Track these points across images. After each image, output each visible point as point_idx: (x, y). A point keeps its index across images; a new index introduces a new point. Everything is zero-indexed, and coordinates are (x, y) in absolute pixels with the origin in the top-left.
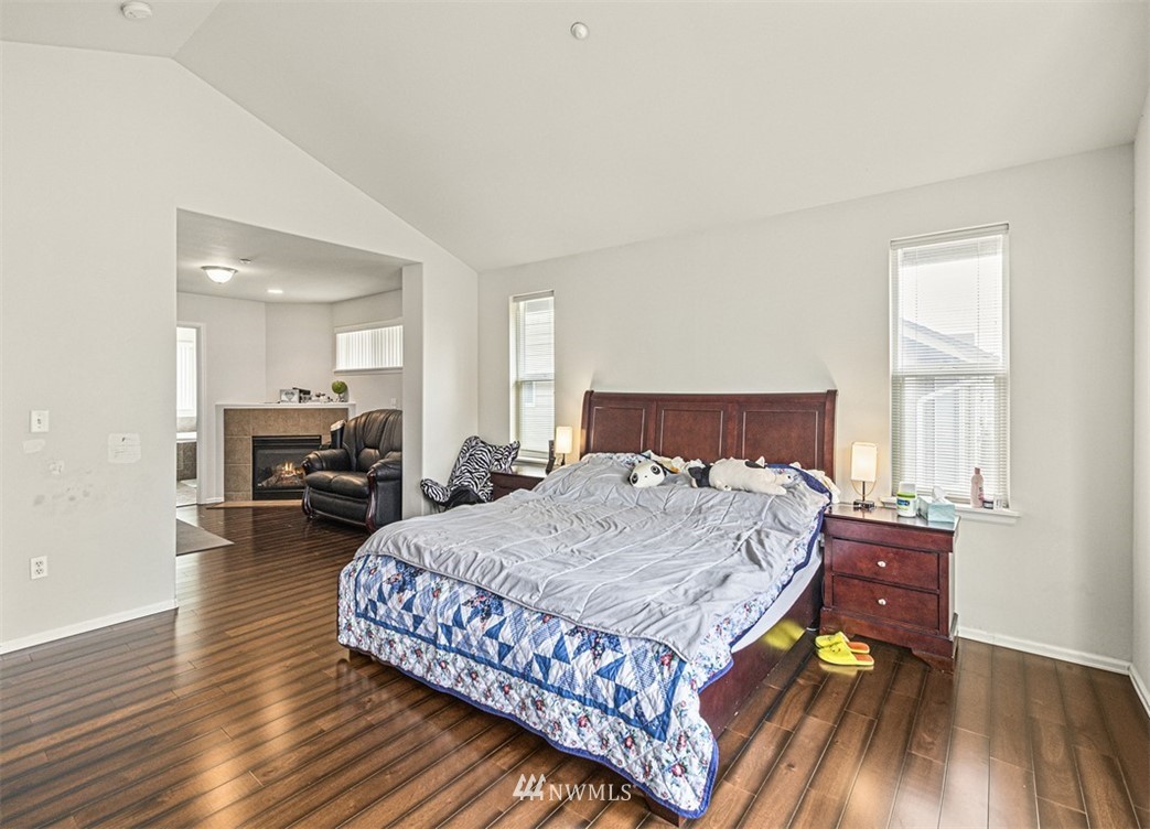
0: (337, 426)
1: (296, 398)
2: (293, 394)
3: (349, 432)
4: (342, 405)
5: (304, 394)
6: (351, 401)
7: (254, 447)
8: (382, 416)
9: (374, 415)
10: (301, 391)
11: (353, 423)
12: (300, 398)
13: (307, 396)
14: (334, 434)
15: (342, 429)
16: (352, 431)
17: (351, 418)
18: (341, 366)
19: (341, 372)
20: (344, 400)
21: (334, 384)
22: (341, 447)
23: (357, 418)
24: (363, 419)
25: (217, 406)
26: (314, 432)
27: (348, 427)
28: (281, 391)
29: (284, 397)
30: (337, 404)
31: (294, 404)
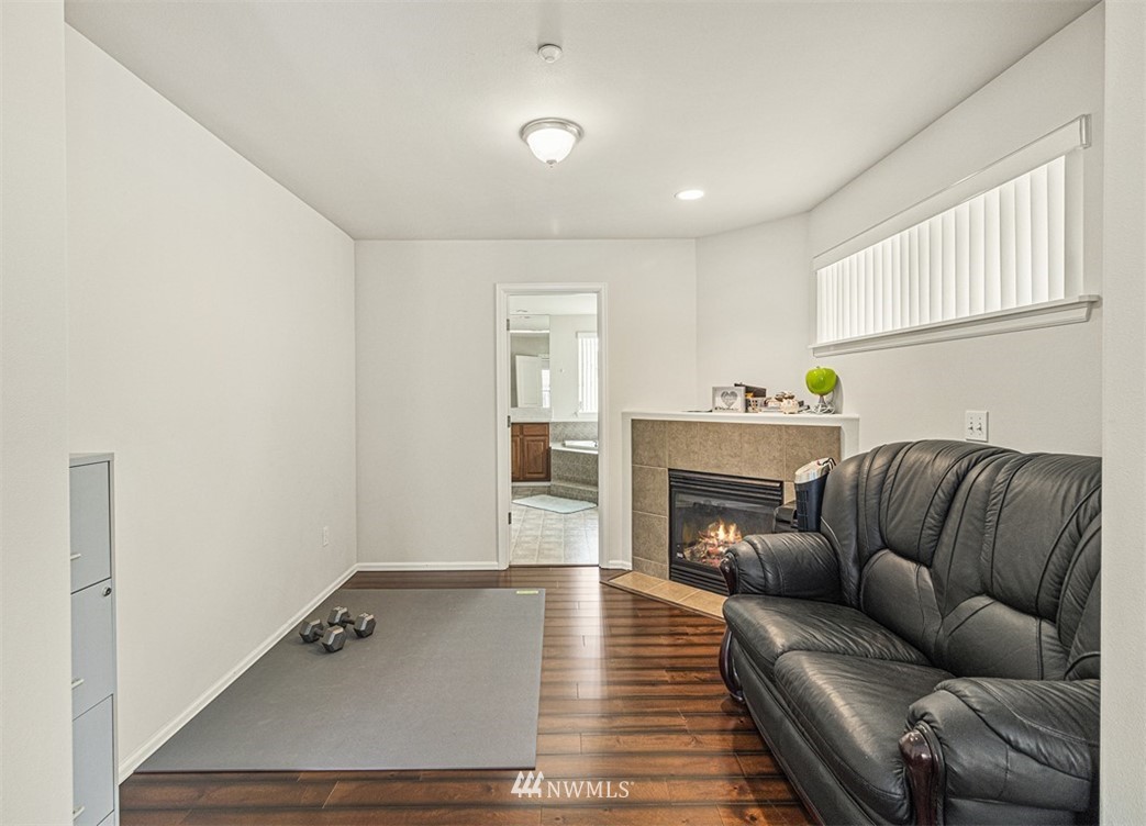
0: (809, 473)
1: (739, 402)
2: (734, 394)
3: (838, 493)
4: (828, 420)
5: (755, 394)
6: (848, 411)
7: (671, 487)
8: (942, 464)
9: (912, 457)
10: (748, 390)
11: (851, 468)
12: (747, 404)
13: (760, 399)
14: (802, 491)
15: (822, 481)
16: (847, 493)
17: (846, 456)
18: (828, 336)
19: (827, 347)
20: (831, 408)
21: (810, 373)
22: (818, 530)
23: (861, 459)
24: (880, 462)
25: (623, 414)
26: (768, 473)
27: (839, 478)
28: (715, 390)
29: (720, 402)
30: (816, 418)
31: (736, 414)
